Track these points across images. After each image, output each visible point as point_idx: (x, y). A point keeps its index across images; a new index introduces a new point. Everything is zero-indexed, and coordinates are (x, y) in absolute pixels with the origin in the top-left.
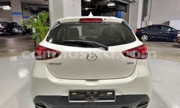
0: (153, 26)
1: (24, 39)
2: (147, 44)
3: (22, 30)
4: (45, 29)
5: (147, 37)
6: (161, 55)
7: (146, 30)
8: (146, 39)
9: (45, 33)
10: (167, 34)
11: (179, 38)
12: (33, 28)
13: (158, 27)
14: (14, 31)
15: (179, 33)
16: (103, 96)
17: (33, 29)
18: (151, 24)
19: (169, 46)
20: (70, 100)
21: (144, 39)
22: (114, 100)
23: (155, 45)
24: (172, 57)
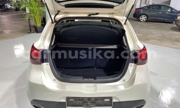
0: (153, 6)
1: (17, 17)
2: (145, 25)
3: (15, 5)
4: (39, 9)
5: (145, 17)
6: (159, 40)
7: (145, 10)
8: (145, 20)
9: (39, 14)
10: (167, 14)
11: (179, 21)
12: (26, 8)
13: (158, 6)
14: (6, 6)
15: (179, 16)
16: (100, 103)
17: (27, 10)
18: (151, 3)
19: (167, 28)
20: (67, 106)
21: (142, 20)
22: (111, 106)
23: (153, 27)
24: (169, 43)
